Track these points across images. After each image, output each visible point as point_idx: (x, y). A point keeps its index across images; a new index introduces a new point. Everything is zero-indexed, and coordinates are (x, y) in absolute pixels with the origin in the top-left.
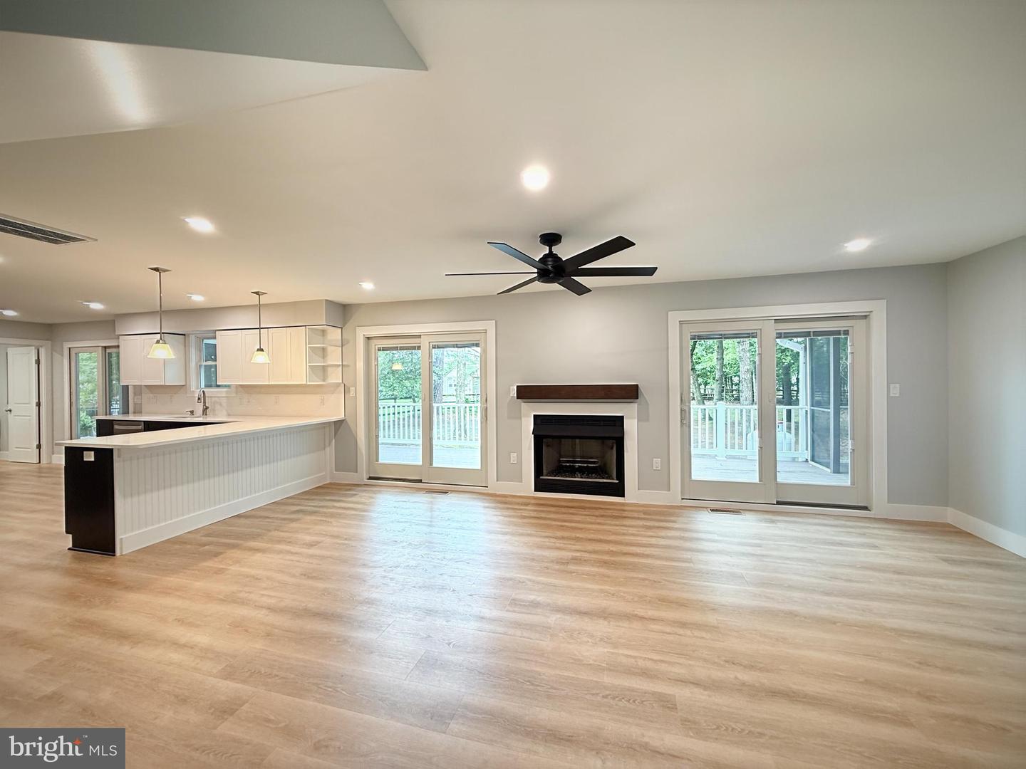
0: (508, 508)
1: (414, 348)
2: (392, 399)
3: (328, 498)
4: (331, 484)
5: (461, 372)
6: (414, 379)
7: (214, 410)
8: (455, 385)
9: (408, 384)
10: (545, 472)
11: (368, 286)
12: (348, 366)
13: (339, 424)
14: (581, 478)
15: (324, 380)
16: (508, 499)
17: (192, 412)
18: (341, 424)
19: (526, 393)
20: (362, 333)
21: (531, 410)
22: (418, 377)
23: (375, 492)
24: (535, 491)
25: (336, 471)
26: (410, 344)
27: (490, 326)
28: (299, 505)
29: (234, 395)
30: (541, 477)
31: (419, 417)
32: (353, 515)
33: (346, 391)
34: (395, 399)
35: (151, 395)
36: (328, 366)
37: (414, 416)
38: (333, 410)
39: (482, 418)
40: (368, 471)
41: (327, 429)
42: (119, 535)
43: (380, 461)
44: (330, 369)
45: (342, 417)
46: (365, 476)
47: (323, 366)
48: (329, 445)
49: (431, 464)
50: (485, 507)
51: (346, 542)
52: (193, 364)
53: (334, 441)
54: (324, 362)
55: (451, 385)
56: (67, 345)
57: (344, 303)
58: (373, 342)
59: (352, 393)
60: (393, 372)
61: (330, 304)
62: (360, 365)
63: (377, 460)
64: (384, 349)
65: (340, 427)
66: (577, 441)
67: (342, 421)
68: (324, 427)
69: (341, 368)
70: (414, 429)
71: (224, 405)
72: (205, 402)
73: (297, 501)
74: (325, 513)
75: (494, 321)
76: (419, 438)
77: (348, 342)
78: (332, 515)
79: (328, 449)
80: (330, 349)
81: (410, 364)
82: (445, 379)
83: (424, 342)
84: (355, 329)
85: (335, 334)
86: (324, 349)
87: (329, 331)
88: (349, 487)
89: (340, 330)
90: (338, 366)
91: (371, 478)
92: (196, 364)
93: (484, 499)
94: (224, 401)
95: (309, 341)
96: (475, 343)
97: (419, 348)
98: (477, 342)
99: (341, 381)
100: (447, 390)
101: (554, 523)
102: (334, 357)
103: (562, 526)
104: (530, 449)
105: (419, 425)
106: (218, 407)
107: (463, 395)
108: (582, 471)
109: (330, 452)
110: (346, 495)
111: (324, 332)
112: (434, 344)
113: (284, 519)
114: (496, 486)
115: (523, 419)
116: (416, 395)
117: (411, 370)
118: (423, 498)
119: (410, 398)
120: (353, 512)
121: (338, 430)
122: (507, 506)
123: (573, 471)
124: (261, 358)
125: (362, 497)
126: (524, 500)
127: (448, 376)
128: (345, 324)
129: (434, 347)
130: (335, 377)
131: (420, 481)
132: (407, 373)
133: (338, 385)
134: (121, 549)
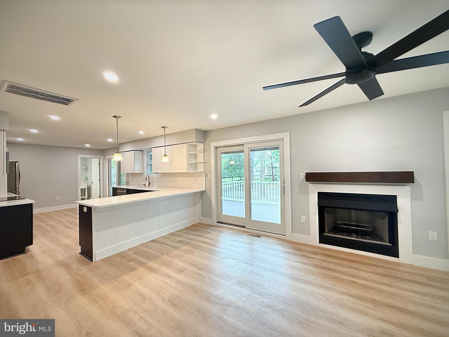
0: (303, 256)
1: (240, 152)
2: (231, 177)
3: (196, 233)
4: (199, 223)
5: (263, 165)
6: (240, 168)
7: (153, 184)
8: (259, 171)
9: (238, 171)
10: (326, 230)
11: (214, 117)
12: (207, 163)
13: (203, 193)
14: (357, 238)
15: (196, 170)
16: (300, 247)
17: (145, 185)
18: (204, 193)
19: (312, 177)
20: (213, 144)
21: (315, 189)
22: (242, 167)
23: (220, 232)
24: (320, 243)
25: (201, 217)
26: (238, 149)
27: (286, 136)
28: (181, 237)
29: (160, 177)
30: (324, 234)
31: (243, 186)
32: (207, 248)
33: (206, 176)
34: (232, 177)
35: (132, 177)
36: (197, 163)
37: (240, 185)
38: (199, 186)
39: (281, 192)
40: (217, 218)
41: (197, 195)
42: (94, 251)
43: (223, 214)
44: (198, 165)
45: (204, 189)
46: (216, 221)
47: (196, 163)
48: (199, 203)
49: (251, 218)
50: (286, 252)
51: (200, 272)
52: (145, 163)
53: (200, 201)
54: (196, 161)
55: (257, 171)
56: (108, 157)
57: (204, 130)
58: (219, 149)
59: (209, 177)
60: (231, 165)
61: (198, 131)
62: (213, 162)
63: (222, 213)
64: (225, 153)
65: (203, 194)
66: (353, 211)
67: (204, 191)
68: (196, 194)
69: (203, 164)
70: (241, 191)
71: (156, 181)
72: (149, 181)
73: (181, 233)
74: (192, 244)
75: (289, 132)
76: (243, 198)
77: (206, 150)
78: (196, 247)
79: (198, 205)
80: (198, 154)
81: (238, 162)
82: (254, 168)
83: (246, 148)
84: (210, 143)
85: (201, 146)
86: (196, 155)
87: (198, 145)
88: (207, 227)
89: (203, 144)
90: (202, 163)
91: (218, 222)
92: (147, 163)
93: (284, 245)
94: (156, 180)
95: (189, 150)
96: (276, 146)
97: (243, 152)
98: (277, 146)
99: (203, 171)
100: (255, 173)
101: (345, 277)
102: (200, 158)
103: (352, 282)
104: (315, 214)
105: (243, 190)
106: (154, 183)
107: (264, 176)
108: (357, 233)
109: (199, 206)
110: (206, 233)
111: (195, 145)
112: (251, 149)
113: (172, 246)
114: (291, 236)
115: (309, 194)
116: (241, 175)
117: (239, 164)
118: (246, 239)
119: (239, 177)
120: (207, 246)
121: (202, 196)
122: (301, 253)
123: (349, 232)
124: (165, 160)
125: (212, 234)
126: (313, 249)
127: (256, 166)
128: (205, 141)
129: (251, 150)
130: (201, 169)
131: (244, 227)
132: (237, 166)
133: (202, 173)
134: (95, 258)
